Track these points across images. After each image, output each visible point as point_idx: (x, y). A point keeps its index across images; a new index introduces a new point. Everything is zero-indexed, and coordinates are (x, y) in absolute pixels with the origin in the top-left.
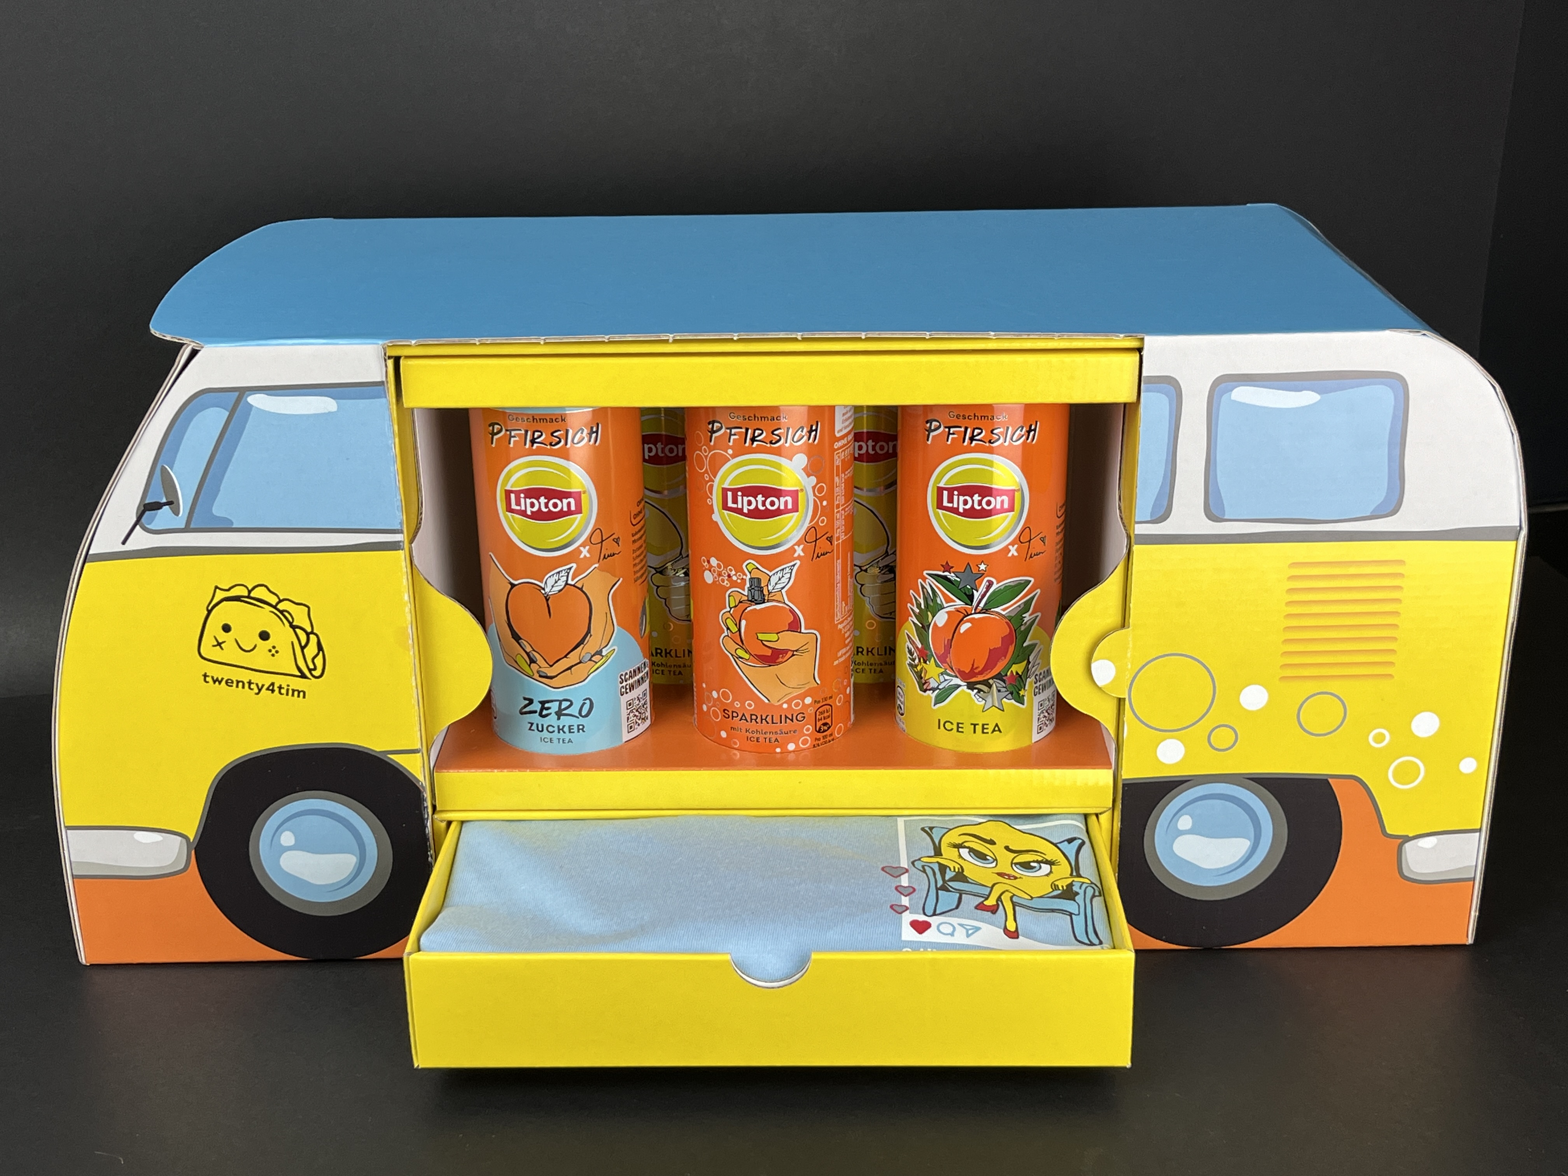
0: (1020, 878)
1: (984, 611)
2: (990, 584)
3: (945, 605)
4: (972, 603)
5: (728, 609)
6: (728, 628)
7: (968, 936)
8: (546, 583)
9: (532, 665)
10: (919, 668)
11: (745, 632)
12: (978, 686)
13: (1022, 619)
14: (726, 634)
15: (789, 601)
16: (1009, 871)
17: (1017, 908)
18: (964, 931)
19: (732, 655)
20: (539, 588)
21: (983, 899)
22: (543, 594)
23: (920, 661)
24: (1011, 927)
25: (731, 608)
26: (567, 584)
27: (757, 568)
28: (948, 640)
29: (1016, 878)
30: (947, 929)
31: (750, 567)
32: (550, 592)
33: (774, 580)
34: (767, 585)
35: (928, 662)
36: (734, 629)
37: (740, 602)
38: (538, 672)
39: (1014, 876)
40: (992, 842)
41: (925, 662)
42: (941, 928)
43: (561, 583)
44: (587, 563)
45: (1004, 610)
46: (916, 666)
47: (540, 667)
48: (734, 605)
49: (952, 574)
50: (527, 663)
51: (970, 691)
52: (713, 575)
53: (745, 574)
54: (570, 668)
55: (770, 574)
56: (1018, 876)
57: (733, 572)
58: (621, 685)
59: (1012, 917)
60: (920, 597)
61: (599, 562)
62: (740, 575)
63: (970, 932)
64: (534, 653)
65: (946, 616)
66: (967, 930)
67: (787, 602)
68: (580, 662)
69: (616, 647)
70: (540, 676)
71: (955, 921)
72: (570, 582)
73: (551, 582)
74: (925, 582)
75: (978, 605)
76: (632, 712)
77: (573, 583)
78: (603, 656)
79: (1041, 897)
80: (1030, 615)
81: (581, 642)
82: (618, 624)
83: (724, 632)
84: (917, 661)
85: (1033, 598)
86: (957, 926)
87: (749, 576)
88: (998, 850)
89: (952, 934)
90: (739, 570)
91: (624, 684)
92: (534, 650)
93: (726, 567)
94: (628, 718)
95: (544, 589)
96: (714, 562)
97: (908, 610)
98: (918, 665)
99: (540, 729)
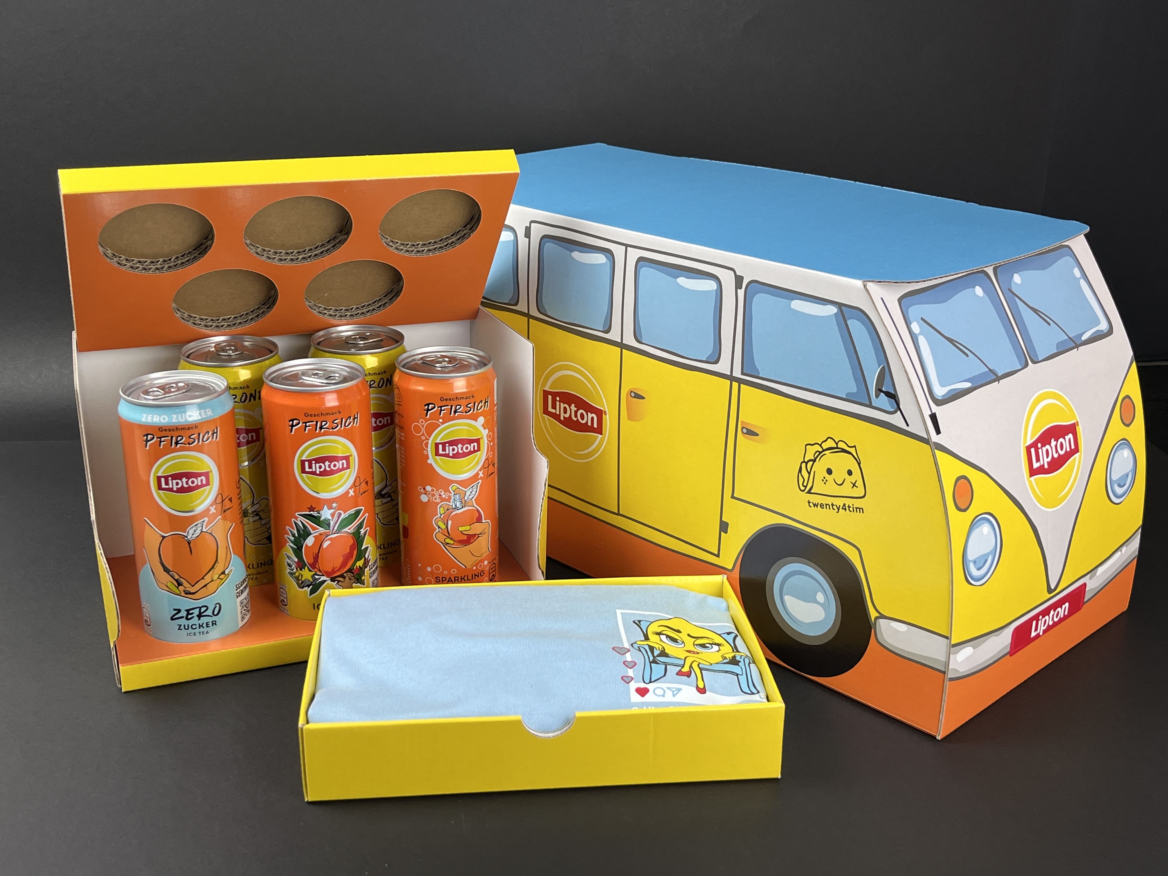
0: (701, 653)
1: (337, 532)
2: (340, 514)
3: (312, 532)
4: (330, 528)
5: (440, 515)
6: (439, 527)
7: (674, 695)
8: (188, 533)
9: (180, 587)
10: (297, 574)
11: (451, 528)
12: (337, 579)
13: (360, 533)
14: (438, 530)
15: (477, 505)
16: (692, 648)
17: (703, 672)
18: (671, 692)
19: (442, 543)
20: (184, 537)
21: (680, 668)
22: (187, 540)
23: (297, 569)
24: (701, 686)
25: (441, 515)
26: (202, 532)
27: (458, 488)
28: (316, 554)
29: (698, 653)
30: (660, 692)
31: (454, 488)
32: (191, 538)
33: (468, 493)
34: (464, 497)
35: (303, 570)
36: (443, 527)
37: (448, 510)
38: (184, 591)
39: (697, 652)
40: (679, 631)
41: (301, 570)
42: (656, 692)
43: (198, 532)
44: (215, 516)
45: (349, 529)
46: (295, 573)
47: (185, 588)
48: (444, 512)
49: (316, 513)
50: (176, 586)
51: (333, 583)
52: (428, 496)
53: (451, 493)
54: (205, 586)
55: (466, 490)
56: (698, 652)
57: (443, 493)
58: (237, 592)
59: (701, 678)
60: (293, 529)
61: (221, 514)
62: (447, 494)
63: (675, 693)
64: (181, 579)
65: (313, 539)
66: (673, 692)
67: (475, 505)
68: (212, 581)
69: (233, 568)
70: (186, 594)
71: (664, 686)
72: (204, 530)
73: (191, 532)
74: (297, 520)
75: (333, 530)
76: (243, 607)
77: (205, 530)
78: (226, 575)
79: (717, 663)
80: (364, 530)
81: (213, 567)
82: (234, 553)
83: (436, 530)
84: (295, 570)
85: (364, 519)
86: (666, 690)
87: (453, 493)
88: (683, 636)
89: (663, 696)
90: (447, 490)
91: (239, 590)
92: (181, 577)
93: (437, 490)
94: (241, 612)
95: (186, 537)
96: (428, 488)
97: (286, 539)
98: (296, 573)
99: (186, 628)
